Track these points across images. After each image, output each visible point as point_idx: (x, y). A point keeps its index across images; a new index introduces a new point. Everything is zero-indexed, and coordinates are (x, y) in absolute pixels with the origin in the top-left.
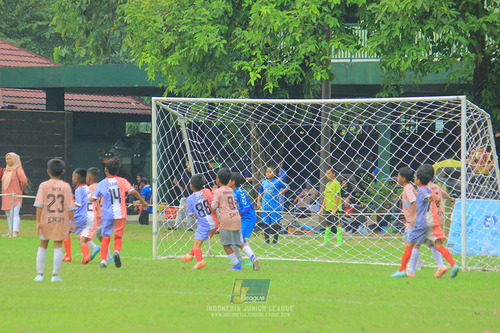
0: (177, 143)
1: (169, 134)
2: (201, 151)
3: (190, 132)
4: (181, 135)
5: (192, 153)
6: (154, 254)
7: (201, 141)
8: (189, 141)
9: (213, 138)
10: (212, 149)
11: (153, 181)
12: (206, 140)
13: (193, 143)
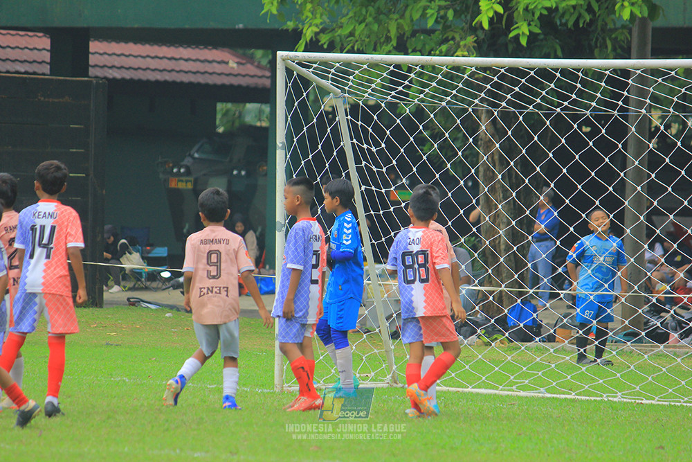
0: (328, 148)
1: (311, 129)
2: (378, 166)
3: (355, 126)
4: (336, 131)
5: (359, 170)
6: (276, 381)
7: (377, 145)
8: (353, 144)
9: (403, 139)
10: (401, 161)
11: (278, 226)
12: (388, 142)
13: (362, 150)
